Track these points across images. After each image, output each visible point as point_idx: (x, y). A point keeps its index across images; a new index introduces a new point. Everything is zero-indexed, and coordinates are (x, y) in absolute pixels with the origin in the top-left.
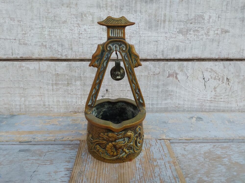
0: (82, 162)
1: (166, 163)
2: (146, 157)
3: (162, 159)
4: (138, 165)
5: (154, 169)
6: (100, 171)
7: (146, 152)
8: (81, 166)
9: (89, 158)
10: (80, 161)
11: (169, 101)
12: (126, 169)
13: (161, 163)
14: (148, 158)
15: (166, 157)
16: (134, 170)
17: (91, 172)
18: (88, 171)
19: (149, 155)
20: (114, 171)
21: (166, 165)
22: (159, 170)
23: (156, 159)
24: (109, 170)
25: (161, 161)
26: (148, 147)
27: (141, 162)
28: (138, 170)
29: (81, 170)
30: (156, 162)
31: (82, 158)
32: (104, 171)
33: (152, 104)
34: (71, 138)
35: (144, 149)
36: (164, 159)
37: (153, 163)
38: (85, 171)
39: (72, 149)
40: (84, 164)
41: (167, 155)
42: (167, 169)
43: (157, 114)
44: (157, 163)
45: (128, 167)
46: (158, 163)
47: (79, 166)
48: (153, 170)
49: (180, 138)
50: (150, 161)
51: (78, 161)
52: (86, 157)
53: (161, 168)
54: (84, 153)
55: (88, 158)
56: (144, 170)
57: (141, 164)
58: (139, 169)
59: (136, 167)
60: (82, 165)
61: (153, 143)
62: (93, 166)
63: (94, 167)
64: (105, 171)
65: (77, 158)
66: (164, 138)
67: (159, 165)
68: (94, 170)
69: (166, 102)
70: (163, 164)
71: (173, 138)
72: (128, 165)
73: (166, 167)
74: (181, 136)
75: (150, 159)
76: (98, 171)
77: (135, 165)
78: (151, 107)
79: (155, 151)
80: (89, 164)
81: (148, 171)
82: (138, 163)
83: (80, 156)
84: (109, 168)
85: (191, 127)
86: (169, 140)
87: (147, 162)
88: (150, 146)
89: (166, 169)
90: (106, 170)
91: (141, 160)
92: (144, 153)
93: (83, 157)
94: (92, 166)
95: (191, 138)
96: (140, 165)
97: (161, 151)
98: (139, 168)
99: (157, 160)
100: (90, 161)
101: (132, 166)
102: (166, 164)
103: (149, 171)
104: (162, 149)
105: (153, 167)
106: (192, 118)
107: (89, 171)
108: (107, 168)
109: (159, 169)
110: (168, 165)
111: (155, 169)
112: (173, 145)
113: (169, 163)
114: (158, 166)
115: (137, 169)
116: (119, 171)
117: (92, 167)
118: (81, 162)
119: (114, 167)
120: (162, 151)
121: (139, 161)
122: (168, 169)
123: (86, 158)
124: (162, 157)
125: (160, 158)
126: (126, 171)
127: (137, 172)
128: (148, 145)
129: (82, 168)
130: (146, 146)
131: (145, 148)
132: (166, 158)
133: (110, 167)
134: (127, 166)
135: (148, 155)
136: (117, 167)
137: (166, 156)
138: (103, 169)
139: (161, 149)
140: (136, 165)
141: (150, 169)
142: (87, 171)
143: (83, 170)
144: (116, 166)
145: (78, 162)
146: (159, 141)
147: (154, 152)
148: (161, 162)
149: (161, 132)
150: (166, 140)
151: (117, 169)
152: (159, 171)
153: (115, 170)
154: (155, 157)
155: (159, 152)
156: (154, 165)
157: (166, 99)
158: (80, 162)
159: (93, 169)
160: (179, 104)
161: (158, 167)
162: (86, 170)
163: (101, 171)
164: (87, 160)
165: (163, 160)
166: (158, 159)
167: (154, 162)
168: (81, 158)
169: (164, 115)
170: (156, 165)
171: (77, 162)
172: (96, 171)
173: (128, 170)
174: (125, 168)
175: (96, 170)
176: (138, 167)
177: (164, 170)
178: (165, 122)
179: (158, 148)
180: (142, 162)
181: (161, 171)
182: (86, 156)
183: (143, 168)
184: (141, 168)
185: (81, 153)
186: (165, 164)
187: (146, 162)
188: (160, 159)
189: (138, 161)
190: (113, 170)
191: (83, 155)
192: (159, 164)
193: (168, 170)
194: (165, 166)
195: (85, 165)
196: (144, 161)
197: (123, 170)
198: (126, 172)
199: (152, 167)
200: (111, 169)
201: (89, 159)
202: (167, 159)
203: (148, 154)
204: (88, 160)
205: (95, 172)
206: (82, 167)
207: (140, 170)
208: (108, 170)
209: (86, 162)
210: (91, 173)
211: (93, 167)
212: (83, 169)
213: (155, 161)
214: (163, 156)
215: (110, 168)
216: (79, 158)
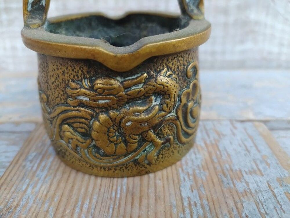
0: (20, 178)
1: (272, 185)
2: (211, 166)
3: (258, 173)
4: (186, 193)
5: (239, 205)
6: (64, 211)
7: (210, 153)
8: (13, 189)
9: (44, 167)
10: (16, 177)
12: (148, 205)
13: (258, 186)
14: (215, 169)
15: (267, 167)
16: (175, 210)
17: (36, 212)
18: (28, 209)
19: (219, 162)
20: (111, 210)
21: (275, 191)
22: (256, 209)
23: (241, 171)
24: (93, 207)
25: (258, 178)
26: (212, 138)
27: (196, 182)
28: (187, 211)
29: (7, 203)
30: (241, 182)
31: (24, 166)
32: (78, 210)
33: (213, 53)
35: (203, 145)
36: (263, 173)
37: (232, 186)
38: (18, 209)
40: (23, 185)
41: (269, 161)
42: (281, 205)
44: (245, 185)
45: (156, 200)
46: (250, 184)
47: (7, 191)
48: (237, 208)
50: (225, 179)
51: (12, 174)
52: (36, 165)
53: (263, 201)
54: (34, 154)
55: (41, 168)
56: (207, 207)
57: (198, 190)
58: (190, 204)
59: (182, 199)
60: (16, 189)
61: (225, 128)
62: (48, 192)
63: (48, 196)
64: (81, 209)
65: (11, 167)
66: (251, 116)
67: (253, 191)
68: (46, 205)
70: (264, 186)
72: (155, 191)
73: (276, 197)
75: (224, 174)
76: (58, 208)
77: (178, 193)
78: (209, 58)
79: (235, 150)
80: (39, 185)
81: (222, 214)
82: (188, 184)
83: (20, 161)
84: (94, 201)
86: (265, 122)
87: (216, 180)
88: (216, 137)
89: (279, 203)
90: (86, 206)
91: (195, 176)
92: (204, 155)
93: (28, 163)
94: (45, 193)
96: (192, 191)
97: (249, 148)
98: (192, 203)
99: (245, 175)
100: (42, 178)
101: (167, 194)
102: (272, 188)
103: (225, 212)
104: (252, 145)
105: (237, 199)
107: (29, 210)
108: (87, 202)
109: (254, 206)
110: (281, 189)
111: (244, 204)
112: (275, 135)
113: (281, 185)
114: (251, 193)
115: (186, 204)
116: (125, 210)
117: (43, 197)
118: (18, 178)
119: (111, 198)
120: (253, 150)
121: (189, 179)
122: (282, 203)
123: (34, 168)
124: (257, 165)
125: (253, 168)
126: (149, 213)
127: (184, 214)
128: (213, 136)
129: (14, 199)
130: (206, 137)
131: (206, 143)
132: (270, 168)
133: (98, 197)
134: (152, 196)
135: (216, 161)
136: (120, 198)
137: (268, 164)
138: (77, 202)
139: (249, 144)
140: (180, 190)
141: (226, 203)
142: (24, 207)
143: (15, 204)
144: (119, 196)
145: (9, 179)
146: (238, 125)
147: (232, 153)
148: (256, 182)
149: (241, 105)
150: (257, 123)
151: (119, 205)
152: (257, 212)
153: (112, 206)
154: (237, 167)
155: (247, 152)
156: (237, 192)
158: (15, 179)
159: (43, 203)
161: (252, 199)
162: (22, 203)
163: (67, 211)
164: (35, 172)
165: (262, 175)
166: (245, 172)
167: (235, 181)
168: (21, 168)
170: (245, 191)
171: (6, 179)
172: (51, 209)
173: (156, 207)
174: (145, 202)
175: (52, 205)
176: (188, 198)
177: (271, 206)
179: (241, 143)
180: (200, 183)
181: (263, 211)
182: (38, 161)
183: (205, 202)
184: (197, 200)
185: (28, 153)
186: (269, 186)
187: (213, 182)
188: (252, 172)
189: (187, 179)
190: (107, 207)
191: (30, 158)
192: (251, 186)
193: (284, 207)
194: (270, 194)
195: (24, 187)
196: (204, 178)
197: (140, 209)
198: (148, 214)
199: (231, 198)
200: (99, 204)
201: (42, 170)
202: (273, 172)
203: (214, 157)
204: (38, 172)
205: (47, 211)
206: (15, 195)
207: (193, 207)
208: (89, 208)
209: (31, 179)
210: (34, 214)
211: (46, 195)
212: (14, 201)
213: (240, 179)
214: (258, 162)
215: (97, 201)
216: (18, 166)
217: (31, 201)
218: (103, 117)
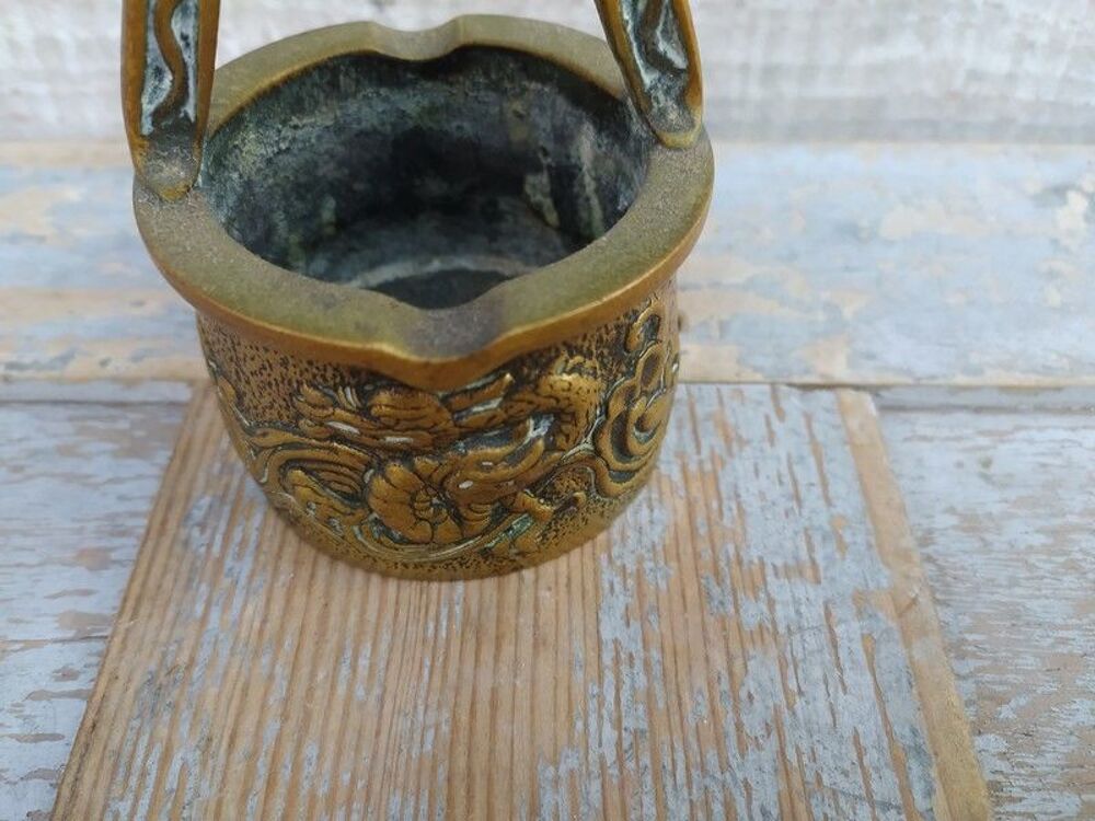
0: (182, 581)
1: (837, 613)
2: (686, 549)
3: (809, 573)
4: (611, 628)
5: (738, 665)
6: (313, 675)
7: (690, 505)
8: (170, 614)
9: (243, 543)
10: (170, 577)
11: (904, 47)
12: (516, 661)
13: (798, 612)
14: (697, 556)
15: (838, 556)
16: (579, 675)
17: (242, 679)
18: (221, 671)
19: (711, 534)
20: (426, 672)
21: (839, 630)
22: (778, 679)
23: (762, 564)
24: (382, 665)
25: (804, 590)
26: (705, 453)
27: (641, 595)
28: (609, 677)
29: (164, 655)
30: (757, 598)
31: (186, 543)
32: (345, 671)
33: (770, 73)
34: (121, 364)
35: (677, 476)
36: (822, 574)
37: (732, 610)
38: (196, 672)
39: (136, 450)
40: (194, 602)
41: (848, 538)
42: (841, 670)
43: (800, 158)
44: (765, 608)
45: (535, 646)
46: (778, 607)
47: (155, 621)
48: (731, 674)
49: (961, 380)
50: (716, 591)
51: (156, 570)
52: (218, 538)
53: (800, 656)
54: (206, 501)
55: (233, 548)
56: (657, 669)
57: (644, 619)
58: (617, 660)
59: (599, 642)
60: (178, 614)
61: (749, 418)
62: (264, 621)
63: (267, 636)
64: (354, 668)
65: (150, 544)
66: (840, 371)
67: (782, 629)
68: (265, 660)
69: (879, 54)
70: (813, 615)
71: (909, 372)
72: (536, 620)
73: (835, 646)
74: (974, 359)
75: (717, 573)
76: (295, 667)
77: (592, 629)
78: (755, 92)
79: (762, 495)
80: (238, 601)
81: (691, 688)
82: (620, 601)
83: (172, 526)
84: (383, 647)
85: (1052, 275)
86: (874, 390)
87: (691, 592)
88: (720, 449)
89: (838, 666)
90: (363, 663)
91: (639, 575)
92: (675, 511)
93: (196, 532)
94: (257, 624)
95: (1048, 381)
96: (628, 624)
97: (803, 491)
98: (623, 656)
99: (770, 578)
100: (243, 581)
101: (564, 631)
102: (834, 621)
103: (701, 682)
104: (815, 479)
105: (735, 647)
106: (1059, 192)
107: (226, 674)
108: (366, 650)
109: (775, 670)
110: (856, 625)
111: (752, 664)
112: (896, 428)
113: (860, 614)
114: (776, 632)
115: (607, 659)
116: (460, 673)
117: (254, 636)
118: (176, 580)
119: (424, 641)
120: (813, 498)
121: (625, 588)
122: (847, 665)
123: (216, 550)
124: (811, 549)
125: (796, 558)
126: (518, 683)
127: (601, 684)
128: (712, 441)
129: (179, 642)
130: (690, 448)
131: (684, 469)
132: (844, 559)
133: (394, 634)
134: (527, 635)
135: (703, 531)
136: (448, 640)
137: (842, 547)
138: (341, 650)
139: (807, 474)
140: (598, 620)
141: (707, 659)
142: (210, 665)
143: (183, 659)
144: (443, 633)
145: (152, 583)
146: (793, 402)
147: (752, 504)
148: (796, 602)
149: (821, 317)
150: (849, 396)
151: (446, 659)
152: (779, 686)
153: (428, 662)
154: (754, 554)
155: (794, 504)
156: (739, 627)
157: (879, 35)
158: (168, 583)
159: (257, 654)
160: (975, 75)
161: (773, 652)
162: (204, 654)
163: (321, 676)
164: (220, 561)
165: (818, 582)
166: (775, 567)
167: (740, 595)
168: (178, 549)
169: (849, 161)
170: (760, 626)
171: (144, 584)
172: (278, 669)
173: (534, 666)
174: (508, 650)
175: (281, 661)
176: (616, 641)
177: (817, 673)
178: (851, 232)
179: (784, 470)
180: (651, 599)
181: (792, 685)
182: (223, 526)
183: (655, 654)
184: (636, 648)
185: (188, 497)
186: (828, 615)
187: (684, 597)
188: (793, 571)
189: (618, 588)
190: (417, 665)
191: (198, 514)
192: (780, 612)
193: (849, 677)
194: (824, 637)
195: (199, 609)
196: (663, 585)
197: (495, 671)
198: (515, 685)
199: (722, 644)
200: (397, 656)
201: (239, 557)
202: (848, 574)
203: (700, 520)
204: (229, 562)
205: (271, 677)
206: (178, 632)
207: (624, 669)
208: (372, 667)
209: (213, 585)
210: (239, 685)
211: (261, 632)
212: (180, 649)
213: (755, 589)
214: (817, 539)
215: (391, 650)
216: (166, 542)
217: (225, 651)
218: (396, 470)
